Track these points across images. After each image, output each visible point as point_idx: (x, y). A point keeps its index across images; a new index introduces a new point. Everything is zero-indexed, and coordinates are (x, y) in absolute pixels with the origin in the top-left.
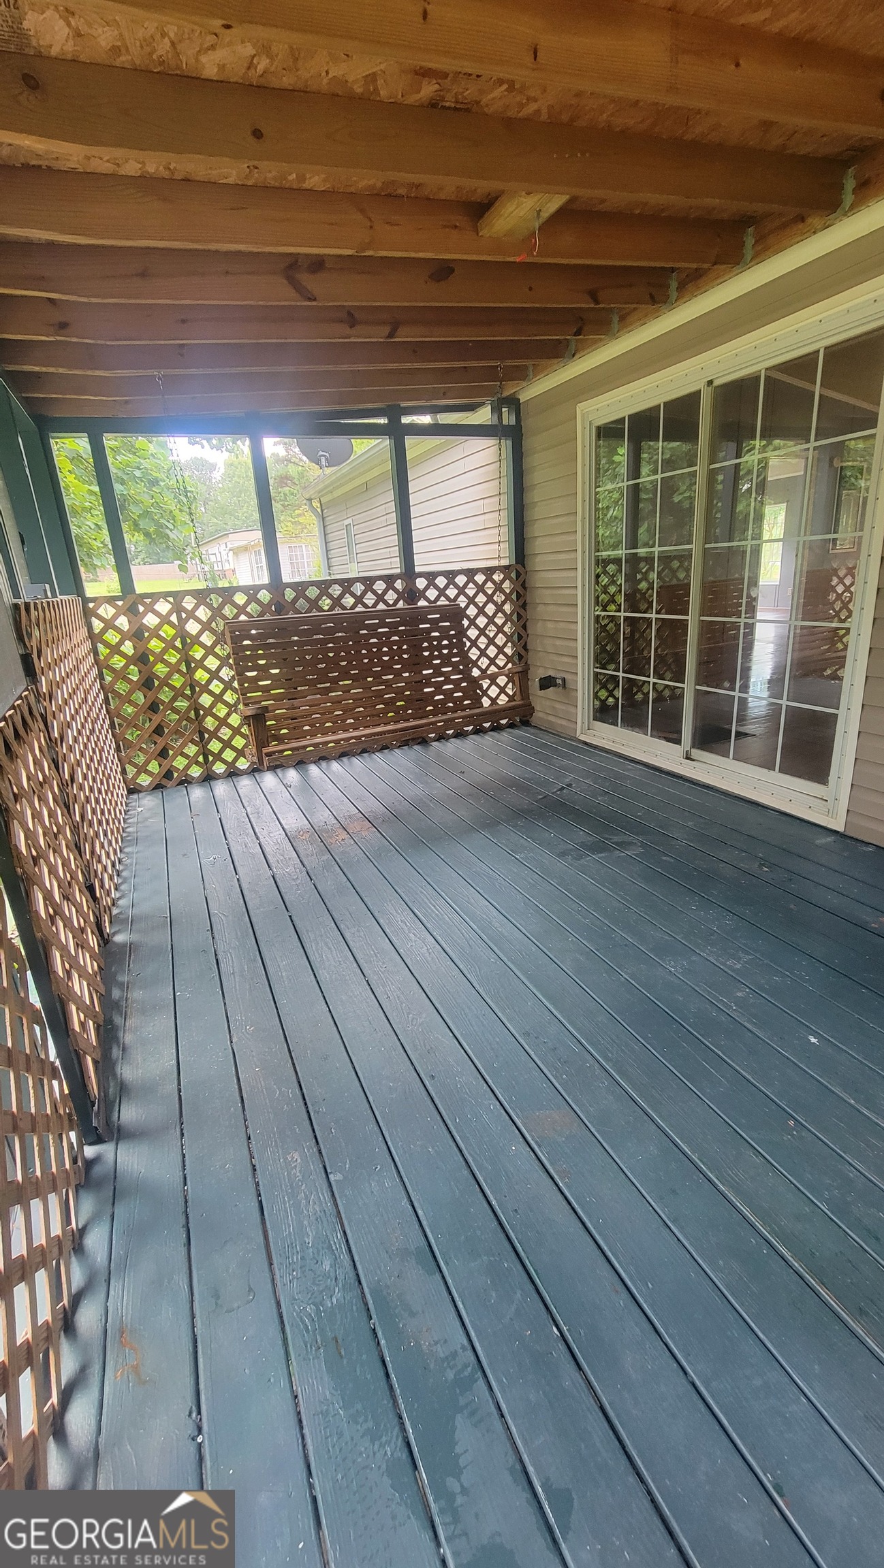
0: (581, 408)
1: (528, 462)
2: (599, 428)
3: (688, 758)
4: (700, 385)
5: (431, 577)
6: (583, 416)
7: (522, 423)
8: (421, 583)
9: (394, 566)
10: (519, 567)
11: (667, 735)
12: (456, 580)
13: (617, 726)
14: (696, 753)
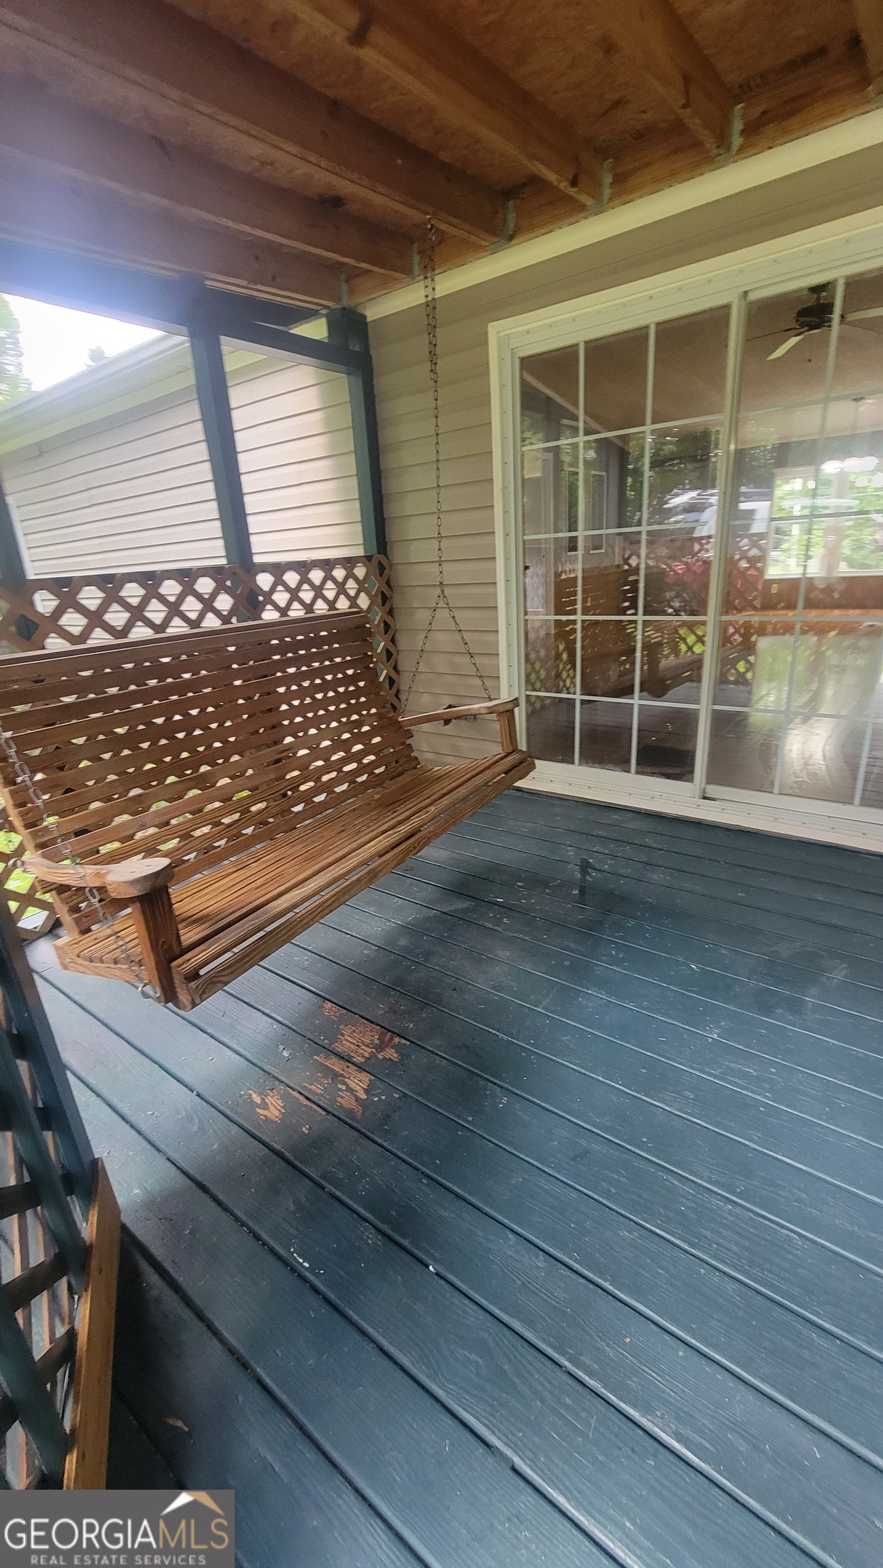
0: (497, 330)
1: (385, 410)
2: (522, 359)
3: (705, 798)
4: (731, 297)
5: (277, 570)
6: (499, 340)
7: (373, 353)
8: (264, 581)
9: (215, 553)
10: (382, 558)
11: (665, 770)
12: (309, 576)
13: (573, 763)
14: (712, 790)
